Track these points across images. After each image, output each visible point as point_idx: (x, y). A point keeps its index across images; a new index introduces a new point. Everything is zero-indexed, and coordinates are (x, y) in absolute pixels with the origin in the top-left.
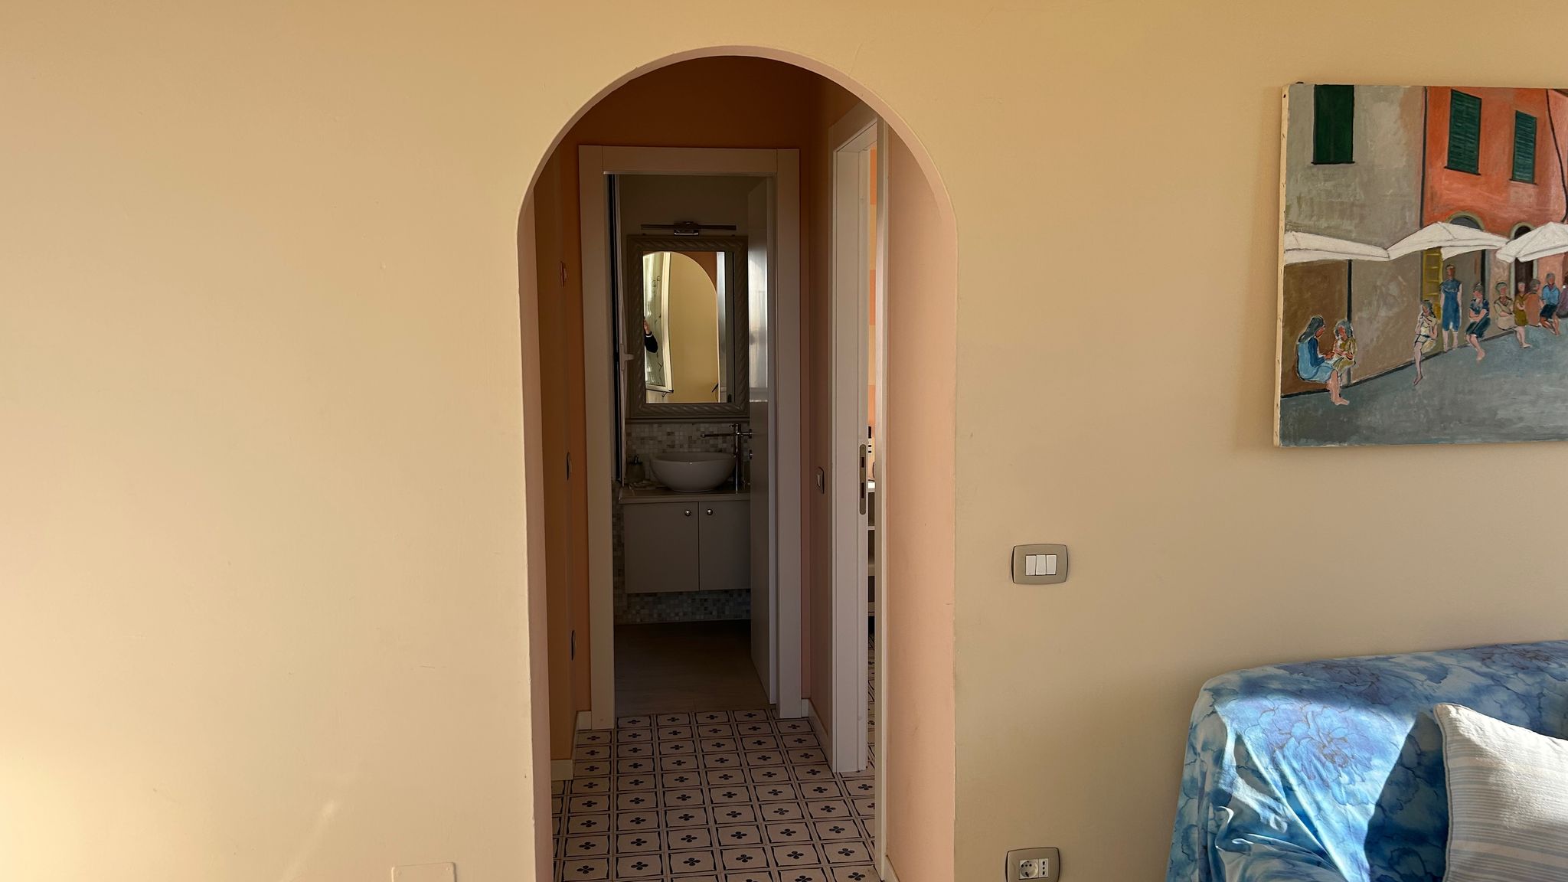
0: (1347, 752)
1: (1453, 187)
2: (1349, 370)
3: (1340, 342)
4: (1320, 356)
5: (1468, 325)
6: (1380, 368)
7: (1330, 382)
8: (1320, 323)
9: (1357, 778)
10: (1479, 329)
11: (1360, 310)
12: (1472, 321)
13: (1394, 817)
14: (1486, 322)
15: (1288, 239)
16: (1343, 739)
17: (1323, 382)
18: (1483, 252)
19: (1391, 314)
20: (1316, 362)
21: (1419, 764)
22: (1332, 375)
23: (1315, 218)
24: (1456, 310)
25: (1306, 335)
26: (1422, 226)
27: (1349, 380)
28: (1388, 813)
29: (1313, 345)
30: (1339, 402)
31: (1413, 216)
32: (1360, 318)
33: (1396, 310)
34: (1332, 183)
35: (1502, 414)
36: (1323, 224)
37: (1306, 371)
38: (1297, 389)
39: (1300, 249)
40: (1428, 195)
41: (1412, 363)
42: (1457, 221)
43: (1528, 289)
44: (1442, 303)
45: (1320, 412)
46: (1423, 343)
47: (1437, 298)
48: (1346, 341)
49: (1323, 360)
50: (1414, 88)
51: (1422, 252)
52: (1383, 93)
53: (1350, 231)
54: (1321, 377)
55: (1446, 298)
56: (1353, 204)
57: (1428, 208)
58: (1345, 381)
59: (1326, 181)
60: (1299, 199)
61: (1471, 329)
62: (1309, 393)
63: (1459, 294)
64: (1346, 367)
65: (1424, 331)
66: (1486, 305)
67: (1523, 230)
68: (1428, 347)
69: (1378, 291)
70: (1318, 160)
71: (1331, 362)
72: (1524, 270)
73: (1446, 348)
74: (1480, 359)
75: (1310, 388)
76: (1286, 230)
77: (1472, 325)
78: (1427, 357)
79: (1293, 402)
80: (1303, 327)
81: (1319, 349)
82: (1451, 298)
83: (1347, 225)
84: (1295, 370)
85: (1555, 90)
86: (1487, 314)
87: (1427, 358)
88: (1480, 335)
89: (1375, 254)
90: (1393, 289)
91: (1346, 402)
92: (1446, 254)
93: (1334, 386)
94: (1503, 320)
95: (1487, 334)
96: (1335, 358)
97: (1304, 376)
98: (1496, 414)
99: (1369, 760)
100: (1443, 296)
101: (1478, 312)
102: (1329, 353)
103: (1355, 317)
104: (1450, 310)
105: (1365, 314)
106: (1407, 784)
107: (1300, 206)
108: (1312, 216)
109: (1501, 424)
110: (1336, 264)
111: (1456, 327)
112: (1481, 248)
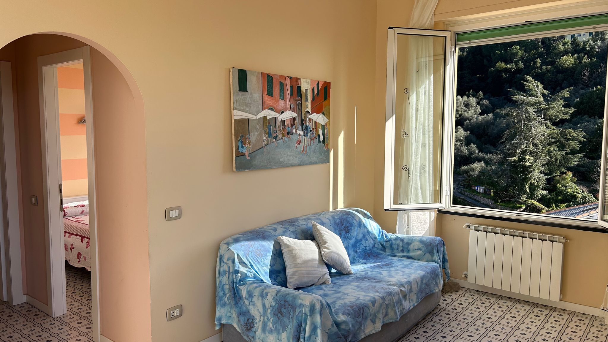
0: (262, 253)
1: (269, 101)
3: (247, 141)
4: (243, 145)
5: (273, 137)
6: (256, 148)
7: (246, 153)
8: (243, 136)
9: (265, 259)
11: (251, 133)
13: (274, 268)
15: (235, 112)
16: (261, 250)
17: (244, 152)
19: (258, 134)
20: (243, 147)
21: (276, 253)
22: (246, 150)
23: (240, 107)
25: (240, 139)
26: (263, 110)
27: (250, 152)
28: (272, 268)
29: (242, 142)
30: (248, 158)
31: (261, 107)
32: (251, 135)
33: (259, 133)
35: (281, 160)
36: (242, 108)
37: (241, 150)
38: (239, 155)
39: (237, 115)
40: (264, 102)
41: (263, 147)
42: (270, 109)
43: (284, 128)
44: (268, 131)
45: (244, 161)
46: (265, 142)
47: (267, 129)
48: (249, 141)
49: (244, 147)
50: (258, 73)
51: (263, 117)
52: (253, 73)
53: (248, 111)
56: (248, 103)
57: (264, 105)
58: (249, 152)
59: (242, 96)
60: (236, 101)
61: (274, 138)
62: (241, 156)
63: (271, 128)
64: (249, 148)
65: (265, 138)
66: (277, 132)
67: (283, 112)
68: (265, 143)
69: (255, 127)
70: (240, 91)
72: (283, 122)
73: (269, 143)
74: (276, 146)
75: (242, 154)
76: (234, 110)
77: (274, 137)
78: (266, 145)
79: (238, 158)
80: (239, 137)
82: (270, 130)
83: (247, 109)
84: (238, 150)
85: (287, 76)
86: (277, 134)
87: (266, 146)
89: (253, 117)
90: (258, 127)
91: (249, 158)
93: (247, 154)
94: (280, 136)
95: (277, 139)
96: (247, 146)
97: (240, 151)
98: (280, 160)
99: (267, 254)
100: (268, 129)
101: (275, 133)
102: (245, 144)
103: (250, 134)
104: (270, 133)
105: (252, 134)
106: (275, 259)
107: (236, 103)
109: (281, 163)
110: (246, 119)
111: (271, 137)
112: (275, 117)
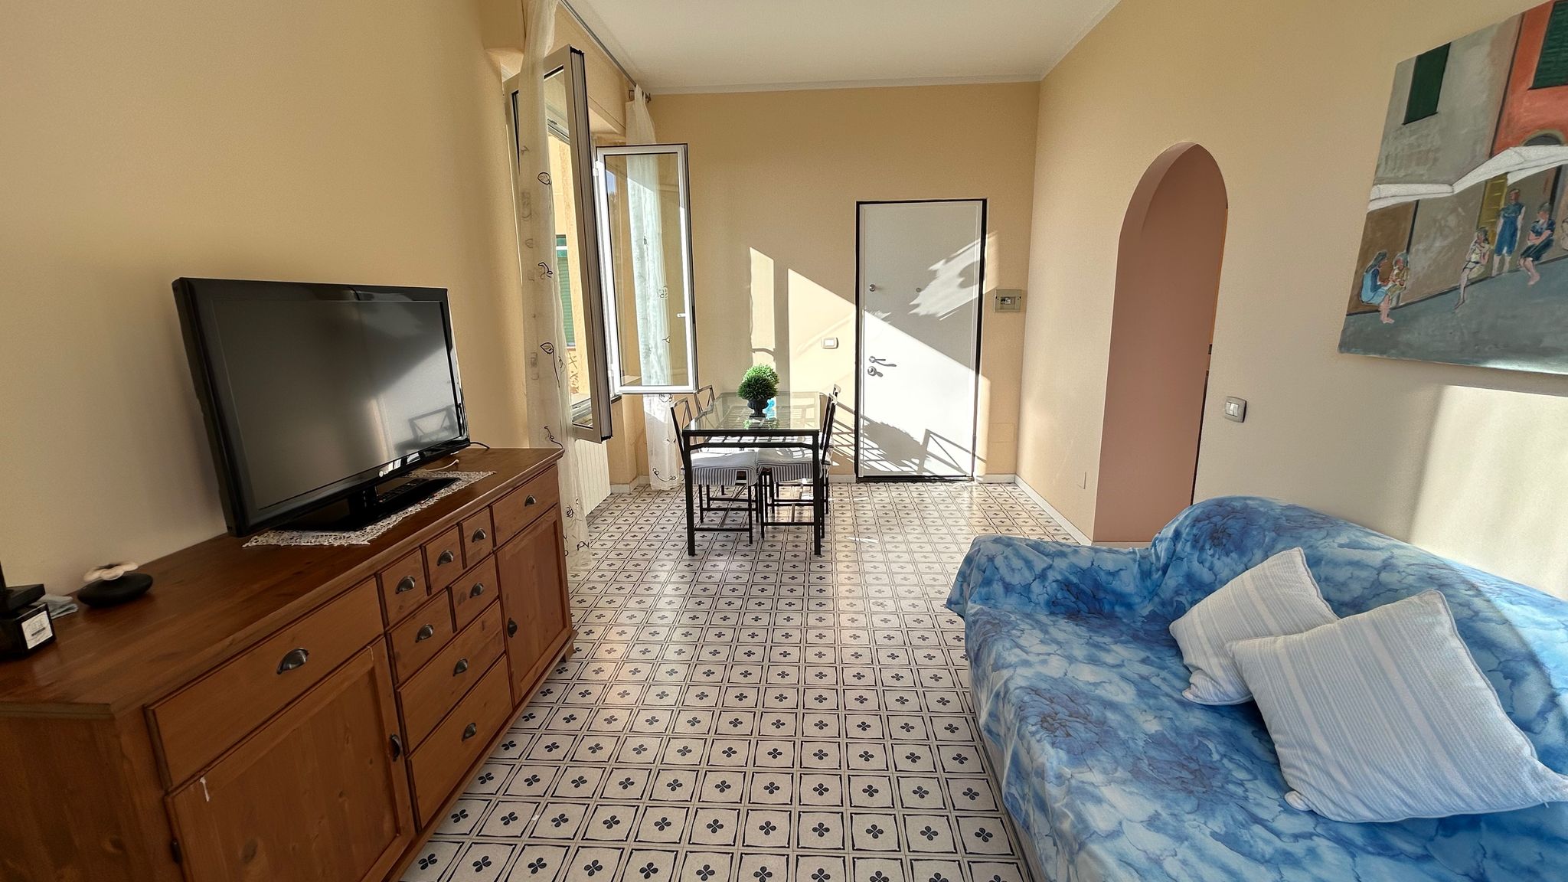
1: (1535, 105)
2: (1399, 294)
3: (1396, 271)
4: (1379, 283)
5: (1525, 248)
6: (1426, 292)
7: (1382, 304)
8: (1384, 255)
9: (1217, 556)
10: (1536, 253)
11: (1419, 242)
12: (1530, 244)
14: (1547, 244)
15: (1376, 191)
16: (1230, 535)
17: (1377, 304)
18: (1560, 167)
19: (1445, 243)
20: (1375, 288)
22: (1383, 299)
23: (1397, 170)
24: (1514, 234)
25: (1372, 267)
26: (1492, 156)
27: (1398, 303)
28: (1216, 582)
29: (1376, 274)
30: (1386, 320)
31: (1485, 147)
32: (1417, 250)
33: (1450, 239)
34: (1415, 136)
36: (1402, 173)
37: (1367, 296)
38: (1359, 308)
39: (1381, 198)
40: (1504, 123)
41: (1456, 289)
42: (1529, 142)
44: (1499, 229)
45: (1369, 329)
46: (1472, 269)
47: (1494, 224)
48: (1401, 271)
49: (1380, 286)
50: (1511, 19)
51: (1488, 181)
52: (1476, 38)
53: (1422, 175)
54: (1376, 301)
55: (1505, 223)
56: (1429, 151)
57: (1502, 136)
58: (1394, 304)
59: (1411, 136)
60: (1388, 156)
61: (1528, 253)
62: (1365, 312)
63: (1520, 217)
64: (1398, 292)
65: (1474, 257)
66: (1551, 226)
68: (1475, 273)
69: (1437, 224)
70: (1407, 121)
71: (1386, 288)
73: (1494, 273)
74: (1532, 283)
75: (1367, 309)
76: (1373, 185)
77: (1529, 248)
78: (1472, 282)
79: (1353, 319)
80: (1369, 261)
81: (1380, 276)
82: (1511, 223)
83: (1422, 170)
84: (1359, 295)
86: (1551, 235)
87: (1473, 284)
88: (1537, 258)
89: (1441, 191)
90: (1452, 221)
91: (1393, 322)
92: (1512, 180)
93: (1385, 307)
95: (1545, 257)
96: (1390, 285)
97: (1365, 298)
100: (1502, 221)
101: (1539, 234)
102: (1385, 281)
103: (1413, 249)
104: (1507, 234)
105: (1421, 247)
107: (1387, 162)
108: (1394, 169)
110: (1406, 206)
111: (1510, 252)
112: (1557, 165)
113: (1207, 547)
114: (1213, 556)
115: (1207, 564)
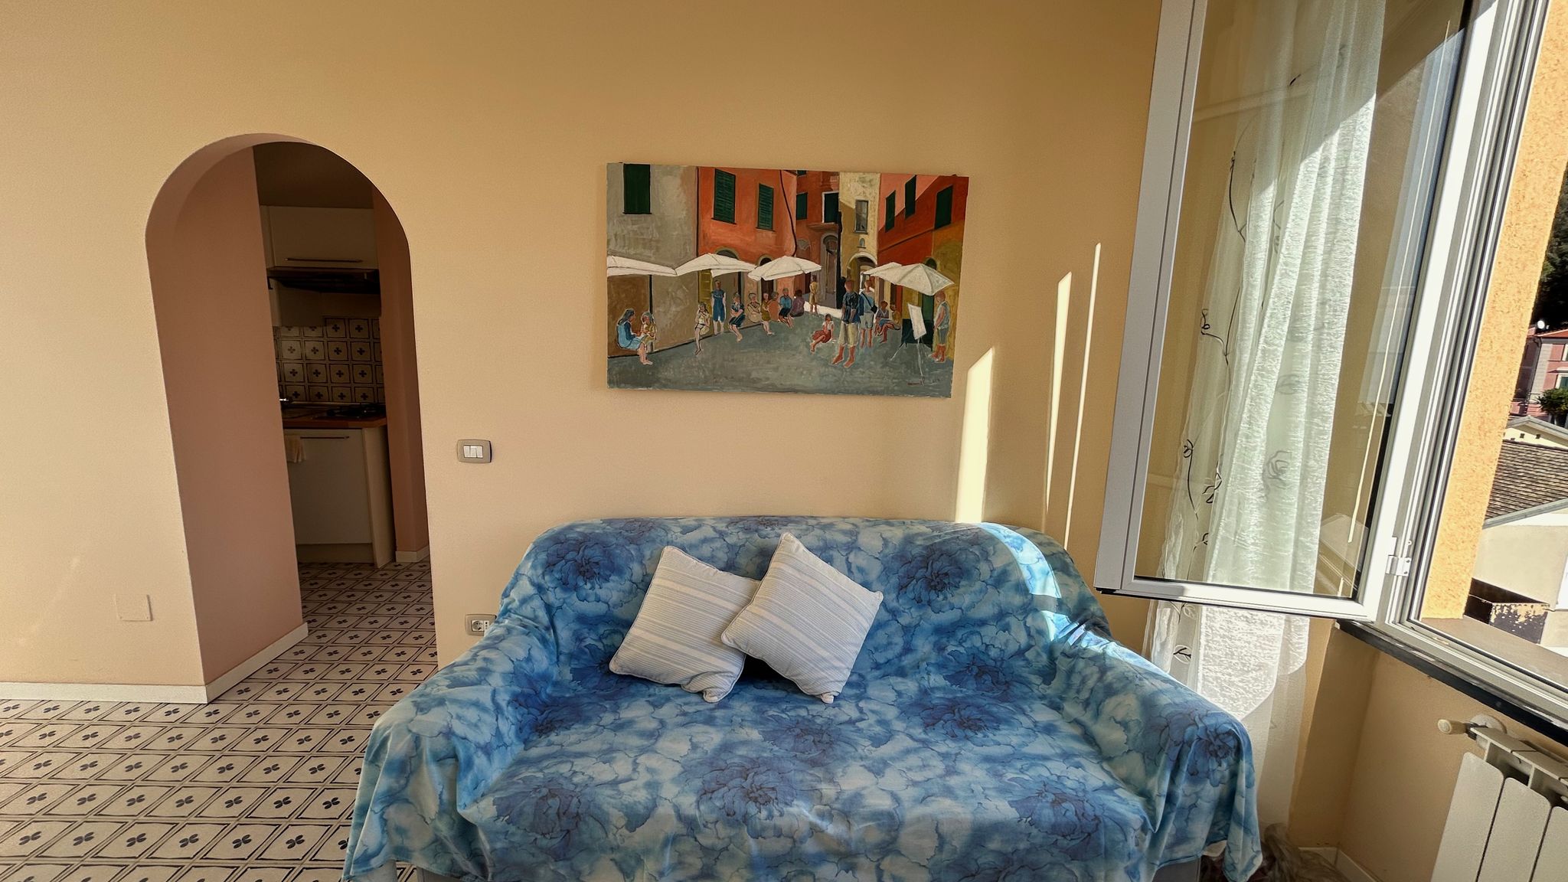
1: (717, 230)
2: (652, 343)
3: (645, 326)
4: (632, 334)
5: (730, 319)
6: (672, 343)
7: (639, 350)
8: (632, 313)
10: (738, 321)
11: (658, 306)
12: (733, 316)
13: (615, 610)
14: (742, 318)
15: (611, 260)
16: (597, 563)
17: (635, 350)
18: (740, 273)
19: (678, 309)
20: (630, 337)
21: (642, 581)
22: (641, 345)
23: (626, 248)
24: (722, 309)
25: (623, 320)
26: (698, 255)
27: (652, 349)
28: (611, 609)
29: (628, 327)
30: (646, 362)
31: (692, 249)
33: (682, 307)
34: (636, 226)
35: (754, 375)
36: (632, 252)
37: (623, 342)
39: (617, 267)
40: (701, 236)
41: (694, 341)
42: (720, 253)
43: (770, 298)
44: (713, 304)
45: (633, 368)
46: (701, 329)
47: (709, 301)
48: (650, 325)
49: (634, 336)
50: (689, 168)
51: (698, 272)
52: (669, 170)
53: (650, 257)
54: (633, 347)
55: (715, 301)
56: (651, 240)
57: (701, 244)
58: (649, 350)
59: (633, 224)
60: (616, 235)
61: (732, 321)
63: (724, 299)
64: (650, 341)
65: (701, 321)
66: (742, 307)
67: (766, 261)
68: (704, 331)
69: (670, 295)
70: (626, 212)
71: (640, 338)
72: (768, 286)
73: (716, 332)
74: (739, 340)
76: (608, 255)
77: (733, 319)
78: (704, 337)
79: (615, 361)
80: (619, 316)
81: (632, 330)
82: (719, 302)
83: (647, 253)
84: (616, 341)
85: (787, 171)
86: (743, 312)
87: (703, 338)
88: (738, 325)
89: (667, 272)
90: (680, 294)
91: (651, 363)
92: (714, 274)
93: (642, 353)
94: (754, 316)
95: (743, 325)
96: (642, 335)
97: (622, 345)
98: (750, 375)
100: (713, 299)
101: (737, 311)
102: (638, 332)
103: (655, 311)
104: (718, 309)
105: (661, 309)
106: (630, 592)
107: (616, 240)
108: (624, 246)
109: (755, 381)
110: (641, 278)
111: (722, 320)
112: (738, 271)
113: (581, 584)
114: (593, 588)
115: (592, 598)
